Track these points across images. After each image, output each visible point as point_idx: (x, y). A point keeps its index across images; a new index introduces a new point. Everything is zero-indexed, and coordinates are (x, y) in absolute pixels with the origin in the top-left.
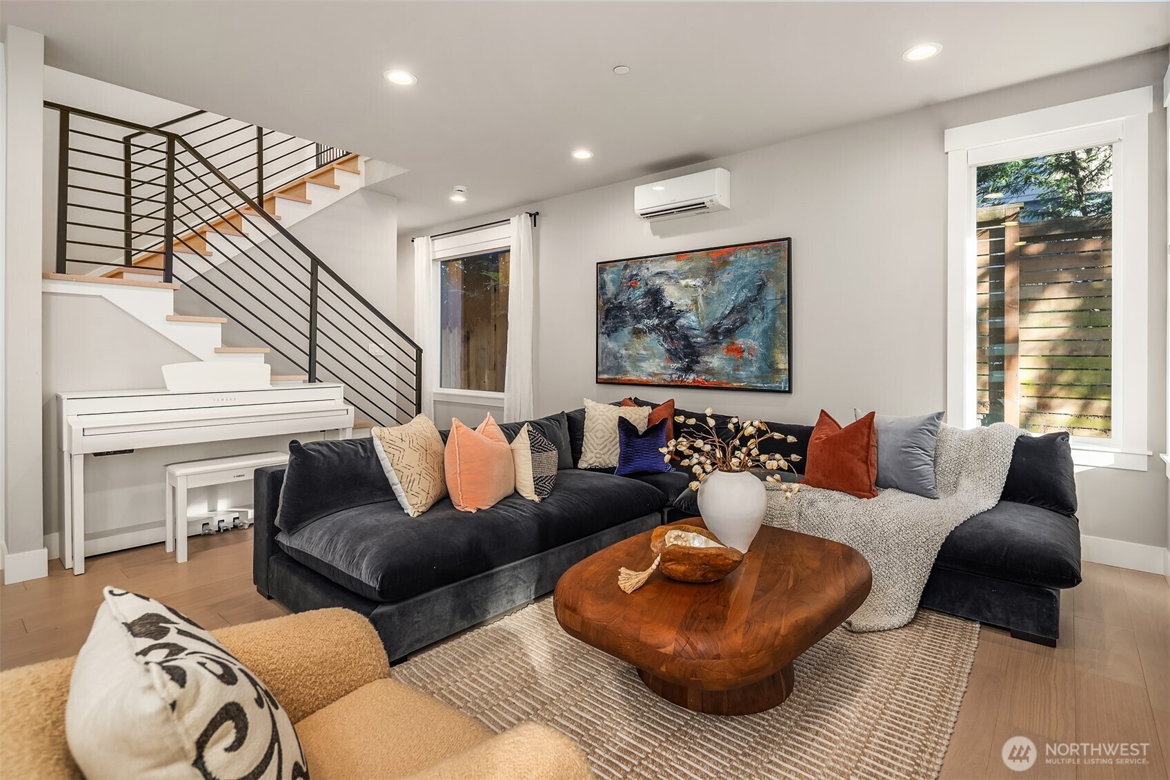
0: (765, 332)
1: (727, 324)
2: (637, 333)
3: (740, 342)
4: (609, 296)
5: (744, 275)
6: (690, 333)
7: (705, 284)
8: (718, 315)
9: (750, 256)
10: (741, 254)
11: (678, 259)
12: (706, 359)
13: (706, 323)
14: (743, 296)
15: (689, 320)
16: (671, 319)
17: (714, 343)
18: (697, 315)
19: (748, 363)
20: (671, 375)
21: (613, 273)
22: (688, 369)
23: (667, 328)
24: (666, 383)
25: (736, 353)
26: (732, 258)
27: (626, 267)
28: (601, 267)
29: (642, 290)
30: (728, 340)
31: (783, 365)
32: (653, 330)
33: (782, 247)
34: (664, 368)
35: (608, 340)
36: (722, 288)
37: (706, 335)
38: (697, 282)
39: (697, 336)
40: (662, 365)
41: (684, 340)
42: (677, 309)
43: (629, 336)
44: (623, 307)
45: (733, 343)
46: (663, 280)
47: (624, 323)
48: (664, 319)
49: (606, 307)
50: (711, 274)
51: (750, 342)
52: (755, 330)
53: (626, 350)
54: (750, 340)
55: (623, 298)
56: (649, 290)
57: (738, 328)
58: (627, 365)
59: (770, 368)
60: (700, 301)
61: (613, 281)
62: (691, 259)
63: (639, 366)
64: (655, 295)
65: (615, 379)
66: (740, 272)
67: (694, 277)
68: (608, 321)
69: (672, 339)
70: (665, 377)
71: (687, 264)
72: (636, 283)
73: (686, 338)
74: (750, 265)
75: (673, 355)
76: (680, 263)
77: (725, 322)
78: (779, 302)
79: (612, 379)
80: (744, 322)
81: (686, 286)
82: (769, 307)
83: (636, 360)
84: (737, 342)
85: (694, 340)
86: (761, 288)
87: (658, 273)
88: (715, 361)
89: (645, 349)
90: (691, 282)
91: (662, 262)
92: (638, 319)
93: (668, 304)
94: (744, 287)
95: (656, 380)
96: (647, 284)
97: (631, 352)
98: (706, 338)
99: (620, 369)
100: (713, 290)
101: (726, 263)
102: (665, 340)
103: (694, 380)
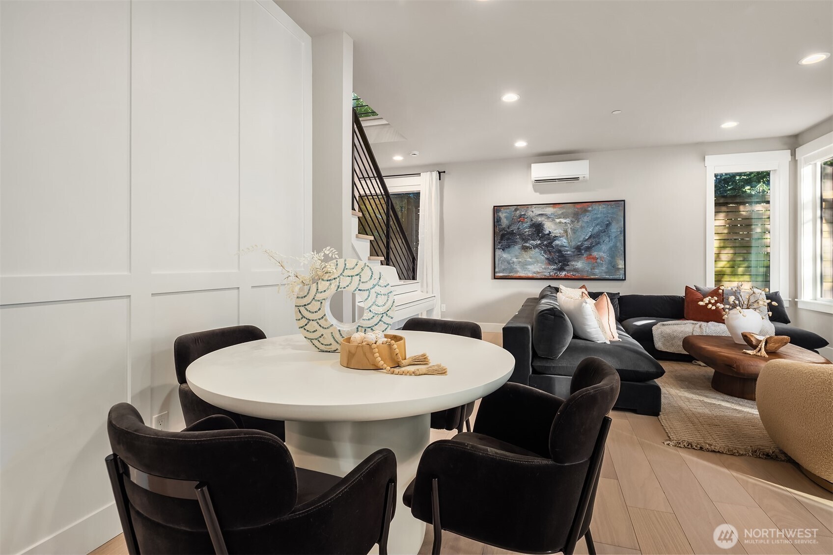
0: (611, 249)
1: (587, 244)
2: (525, 249)
3: (595, 254)
4: (504, 226)
5: (597, 218)
6: (562, 249)
7: (572, 222)
8: (581, 239)
9: (601, 208)
10: (595, 206)
11: (554, 207)
12: (573, 263)
13: (573, 244)
14: (597, 229)
15: (562, 242)
16: (549, 241)
17: (579, 255)
18: (567, 239)
19: (599, 265)
20: (550, 272)
21: (506, 212)
22: (561, 269)
23: (546, 246)
24: (546, 277)
25: (592, 260)
26: (590, 209)
27: (516, 210)
28: (497, 209)
29: (529, 223)
30: (588, 253)
31: (621, 266)
32: (537, 247)
33: (620, 204)
34: (545, 269)
35: (503, 252)
36: (584, 224)
37: (573, 250)
38: (567, 221)
39: (567, 251)
40: (543, 267)
41: (558, 253)
42: (553, 235)
43: (519, 251)
44: (515, 233)
45: (591, 255)
46: (543, 219)
47: (515, 243)
48: (545, 241)
49: (501, 233)
50: (576, 216)
51: (602, 254)
52: (604, 247)
53: (517, 258)
54: (601, 253)
55: (514, 228)
56: (534, 224)
57: (594, 246)
58: (518, 268)
59: (614, 267)
60: (569, 231)
61: (506, 217)
62: (563, 208)
63: (526, 268)
64: (538, 228)
65: (508, 276)
66: (596, 216)
67: (565, 218)
68: (503, 242)
69: (550, 252)
70: (545, 274)
71: (560, 211)
72: (524, 220)
73: (560, 251)
74: (601, 213)
75: (550, 261)
76: (555, 210)
77: (585, 243)
78: (619, 233)
79: (506, 276)
80: (598, 243)
81: (560, 223)
82: (613, 235)
83: (524, 265)
84: (593, 254)
85: (565, 253)
86: (608, 225)
87: (540, 215)
88: (579, 264)
89: (531, 258)
90: (563, 221)
91: (543, 208)
92: (525, 240)
93: (547, 232)
94: (598, 224)
95: (539, 276)
96: (532, 220)
97: (520, 260)
98: (574, 252)
99: (512, 270)
100: (578, 226)
101: (586, 211)
102: (545, 252)
103: (565, 275)
